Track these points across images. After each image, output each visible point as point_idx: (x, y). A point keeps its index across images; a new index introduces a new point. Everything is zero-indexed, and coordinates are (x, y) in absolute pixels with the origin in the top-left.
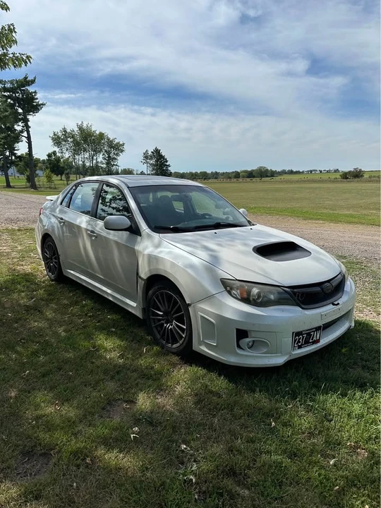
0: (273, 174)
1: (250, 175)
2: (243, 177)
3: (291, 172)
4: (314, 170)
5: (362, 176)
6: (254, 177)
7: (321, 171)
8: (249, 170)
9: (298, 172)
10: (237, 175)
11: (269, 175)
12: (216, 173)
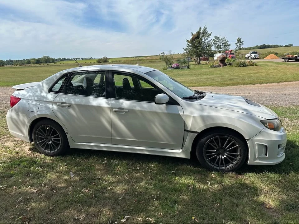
0: (53, 61)
1: (38, 61)
2: (33, 63)
3: (64, 60)
4: (78, 58)
5: (108, 61)
6: (41, 63)
7: (82, 59)
8: (37, 58)
9: (68, 60)
10: (29, 62)
11: (51, 61)
12: (11, 61)
